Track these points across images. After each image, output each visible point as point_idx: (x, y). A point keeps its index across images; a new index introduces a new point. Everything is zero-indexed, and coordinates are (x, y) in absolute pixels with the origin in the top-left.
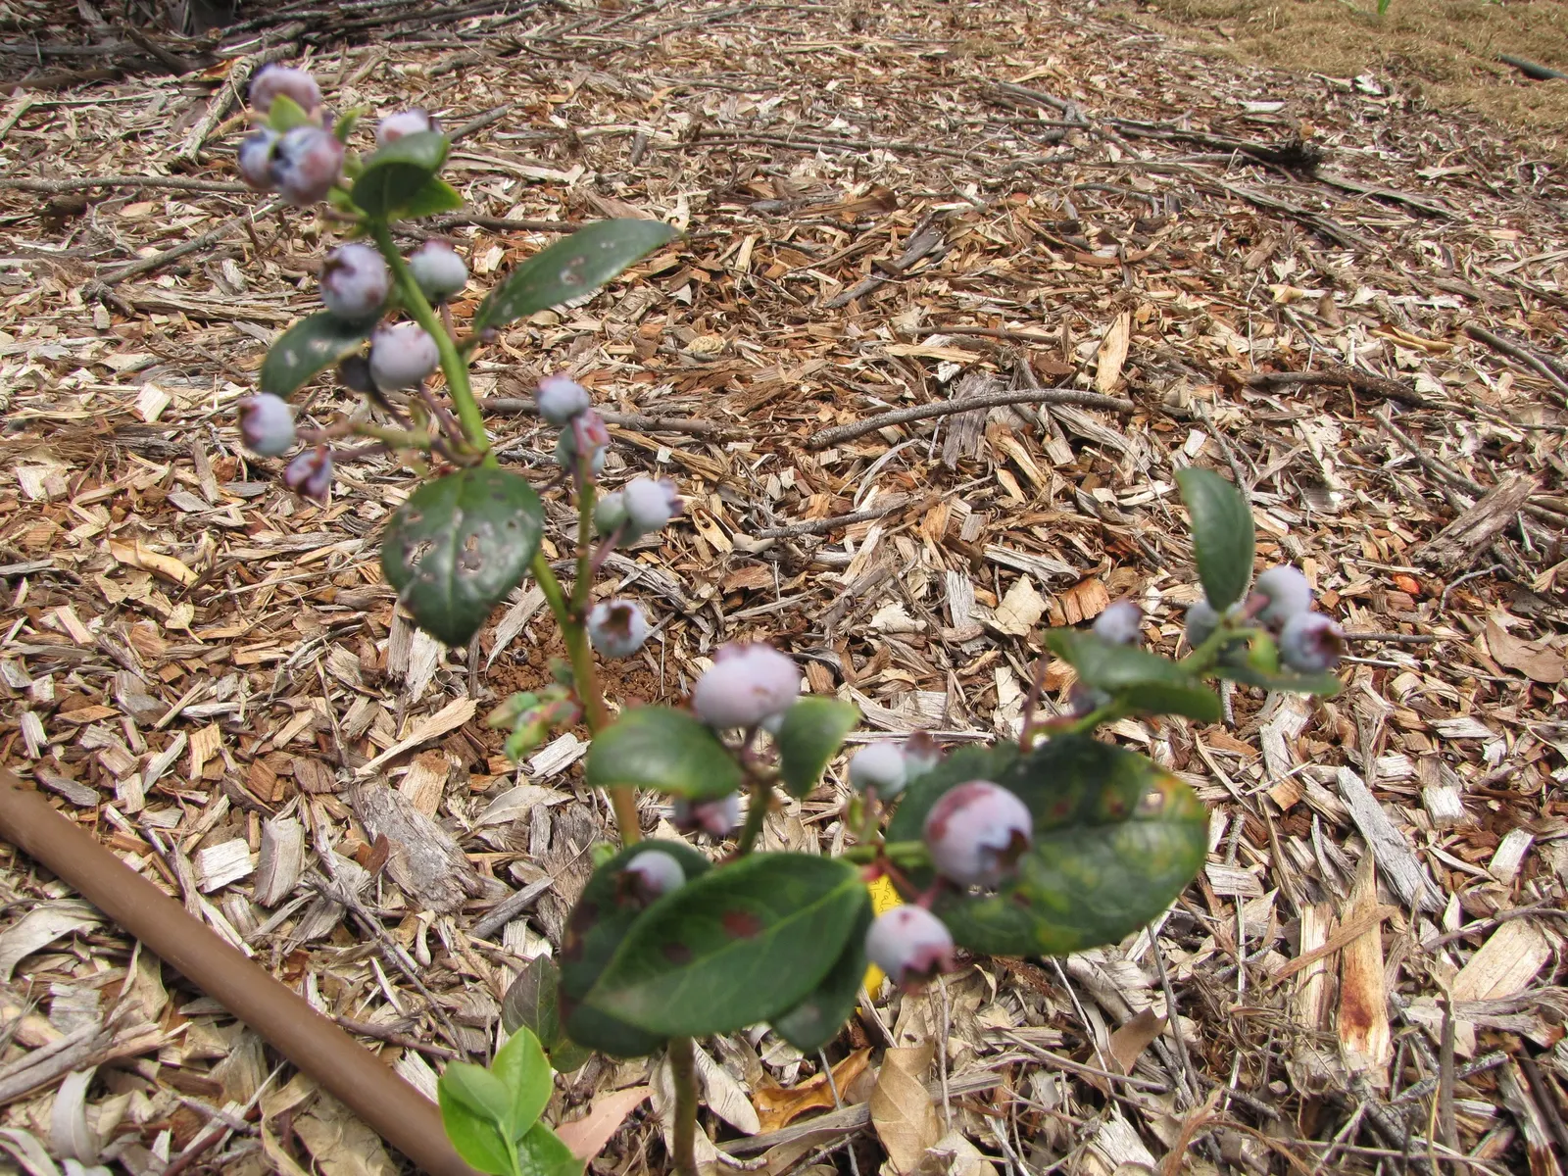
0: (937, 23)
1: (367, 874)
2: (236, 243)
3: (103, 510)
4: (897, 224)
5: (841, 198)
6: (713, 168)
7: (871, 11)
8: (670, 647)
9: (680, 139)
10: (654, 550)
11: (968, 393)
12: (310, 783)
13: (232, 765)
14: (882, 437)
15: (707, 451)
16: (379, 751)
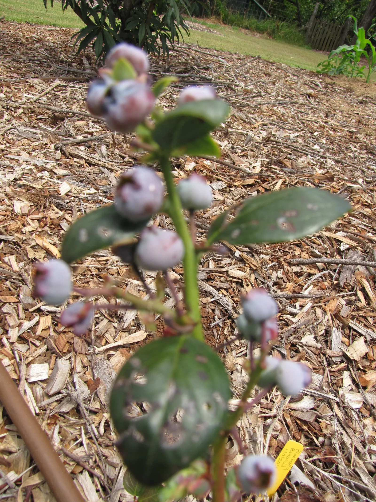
0: (354, 121)
1: (89, 391)
2: (108, 140)
3: (36, 222)
4: (333, 187)
5: (314, 173)
6: (272, 152)
7: (333, 112)
8: (223, 329)
9: (262, 140)
10: (226, 290)
11: (351, 258)
12: (78, 349)
13: (52, 333)
14: (317, 266)
15: (253, 256)
16: (107, 343)
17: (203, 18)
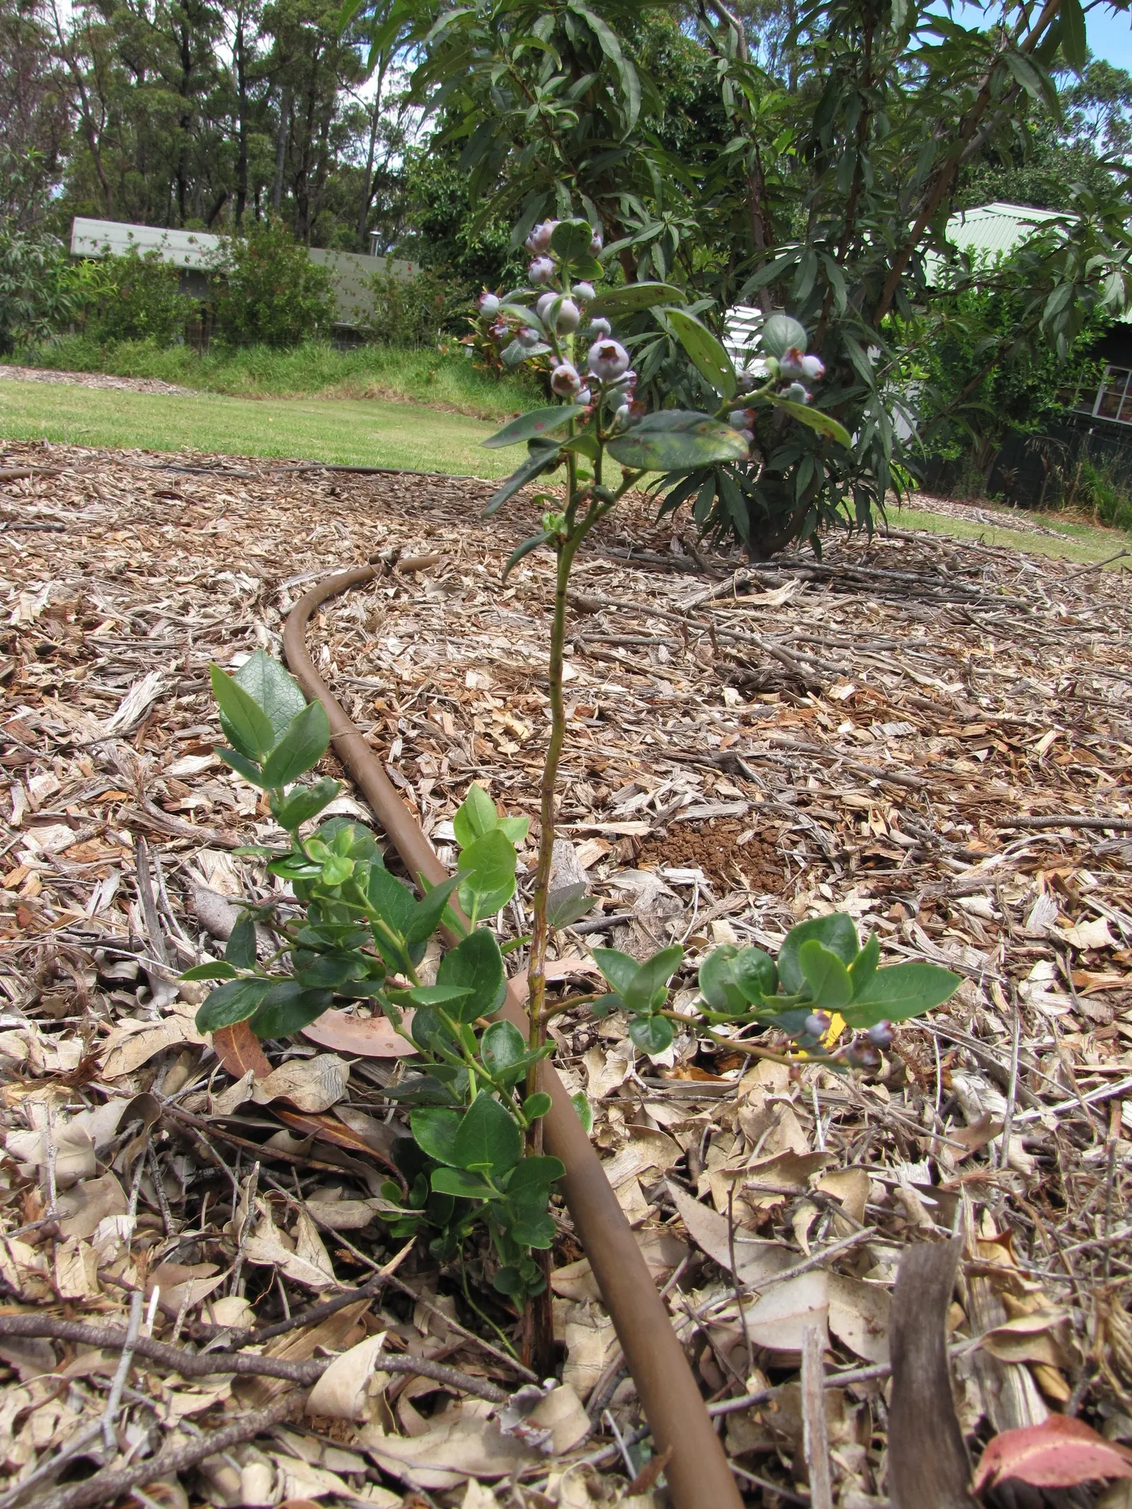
8: (806, 872)
17: (1042, 510)
